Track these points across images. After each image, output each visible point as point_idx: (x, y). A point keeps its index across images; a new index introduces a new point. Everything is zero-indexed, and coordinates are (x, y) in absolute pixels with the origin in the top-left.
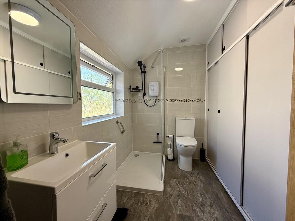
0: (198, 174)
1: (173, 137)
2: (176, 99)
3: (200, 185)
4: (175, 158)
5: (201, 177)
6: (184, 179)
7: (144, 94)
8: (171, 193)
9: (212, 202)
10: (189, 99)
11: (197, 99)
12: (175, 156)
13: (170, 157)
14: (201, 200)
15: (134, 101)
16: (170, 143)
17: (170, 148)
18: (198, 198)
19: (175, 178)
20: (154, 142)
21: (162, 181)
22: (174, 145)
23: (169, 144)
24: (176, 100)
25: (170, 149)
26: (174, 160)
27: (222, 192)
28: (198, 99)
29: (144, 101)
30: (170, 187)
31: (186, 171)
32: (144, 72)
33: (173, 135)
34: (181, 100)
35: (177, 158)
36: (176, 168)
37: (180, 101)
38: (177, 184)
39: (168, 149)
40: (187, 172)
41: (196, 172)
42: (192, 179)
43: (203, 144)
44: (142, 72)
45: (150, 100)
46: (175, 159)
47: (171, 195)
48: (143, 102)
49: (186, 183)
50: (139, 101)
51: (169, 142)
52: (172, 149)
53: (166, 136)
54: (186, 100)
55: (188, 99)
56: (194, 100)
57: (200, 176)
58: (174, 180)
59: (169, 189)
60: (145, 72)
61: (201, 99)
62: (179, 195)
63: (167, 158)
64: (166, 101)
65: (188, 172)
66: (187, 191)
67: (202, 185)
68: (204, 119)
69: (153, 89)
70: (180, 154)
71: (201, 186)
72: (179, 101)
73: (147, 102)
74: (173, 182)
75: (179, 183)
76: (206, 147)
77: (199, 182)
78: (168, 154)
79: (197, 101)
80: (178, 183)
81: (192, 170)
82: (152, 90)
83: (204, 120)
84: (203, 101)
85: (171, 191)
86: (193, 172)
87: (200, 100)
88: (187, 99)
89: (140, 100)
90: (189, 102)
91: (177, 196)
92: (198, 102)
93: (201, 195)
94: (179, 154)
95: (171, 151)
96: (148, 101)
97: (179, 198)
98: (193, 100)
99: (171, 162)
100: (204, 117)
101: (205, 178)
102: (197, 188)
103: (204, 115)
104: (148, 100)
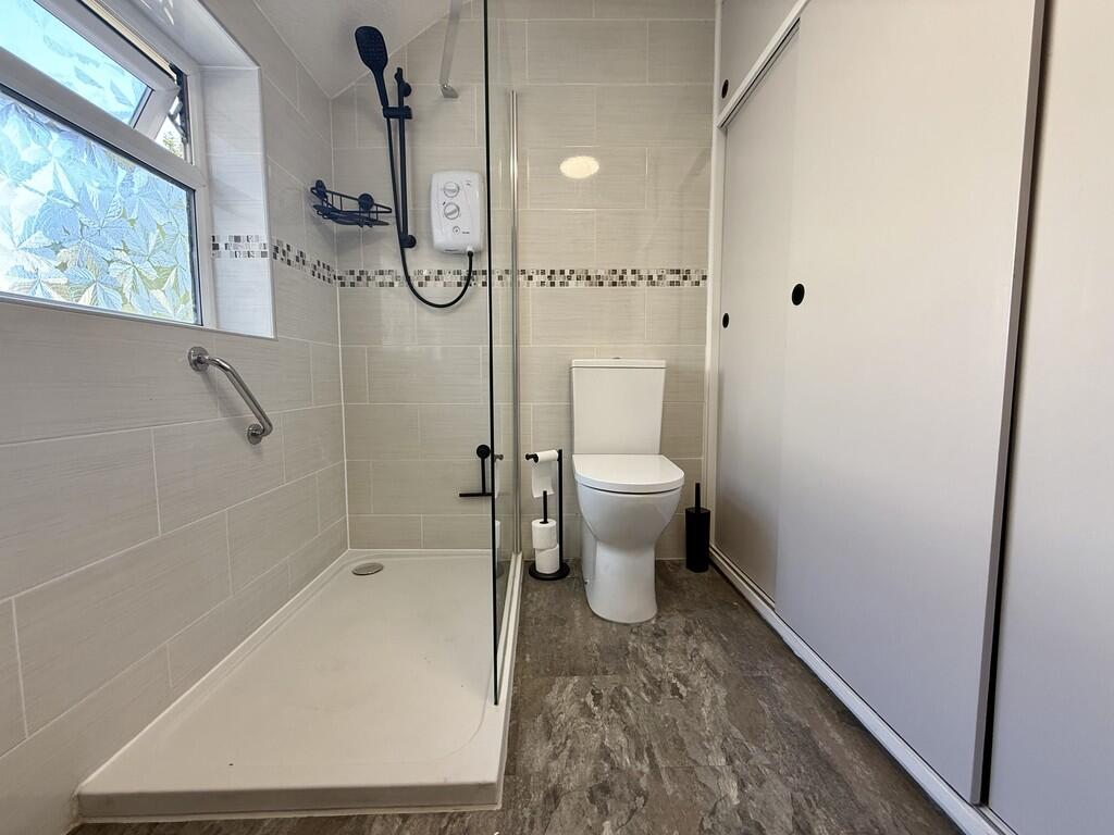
0: (688, 633)
1: (560, 459)
2: (572, 272)
3: (711, 697)
4: (568, 564)
5: (705, 646)
6: (622, 670)
7: (407, 242)
8: (554, 778)
9: (799, 796)
10: (634, 272)
11: (672, 272)
12: (570, 557)
13: (547, 563)
14: (734, 793)
15: (350, 279)
16: (545, 493)
17: (546, 518)
18: (715, 789)
19: (573, 674)
20: (461, 495)
21: (496, 703)
22: (562, 499)
23: (538, 494)
24: (574, 276)
25: (545, 522)
26: (567, 573)
27: (831, 719)
28: (678, 272)
29: (408, 279)
30: (549, 736)
31: (626, 625)
32: (398, 114)
33: (560, 452)
34: (598, 277)
35: (579, 563)
36: (577, 613)
37: (594, 280)
38: (586, 711)
39: (536, 524)
40: (635, 629)
41: (679, 621)
42: (665, 664)
43: (698, 486)
44: (389, 112)
45: (440, 272)
46: (570, 571)
47: (554, 796)
48: (401, 288)
49: (637, 694)
50: (379, 279)
51: (539, 485)
52: (553, 523)
53: (523, 456)
54: (621, 278)
55: (629, 272)
56: (660, 277)
57: (699, 642)
58: (571, 686)
59: (538, 754)
60: (410, 117)
61: (688, 271)
62: (605, 789)
63: (530, 569)
64: (521, 278)
65: (640, 625)
66: (649, 749)
67: (722, 694)
68: (704, 367)
69: (451, 208)
70: (597, 539)
71: (714, 702)
72: (589, 278)
73: (421, 285)
74: (564, 698)
75: (597, 698)
76: (709, 503)
77: (699, 678)
78: (536, 545)
79: (672, 283)
80: (589, 699)
81: (658, 617)
82: (447, 215)
83: (702, 372)
84: (697, 283)
85: (553, 765)
86: (662, 626)
87: (685, 278)
88: (624, 272)
89: (381, 273)
90: (633, 283)
91: (592, 799)
92: (678, 284)
93: (730, 761)
94: (589, 540)
95: (551, 528)
96: (427, 278)
97: (604, 813)
98: (655, 278)
99: (551, 588)
100: (704, 360)
101: (725, 648)
102: (699, 719)
103: (704, 351)
104: (425, 273)
